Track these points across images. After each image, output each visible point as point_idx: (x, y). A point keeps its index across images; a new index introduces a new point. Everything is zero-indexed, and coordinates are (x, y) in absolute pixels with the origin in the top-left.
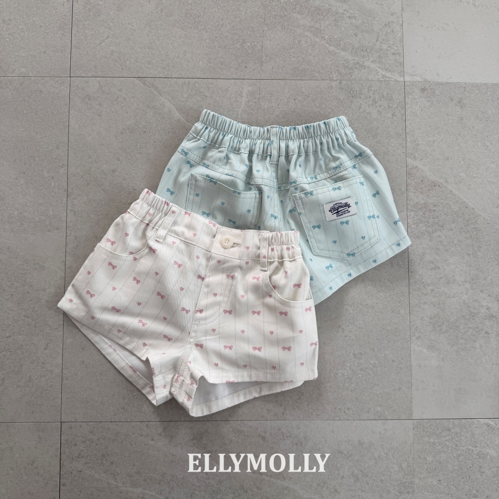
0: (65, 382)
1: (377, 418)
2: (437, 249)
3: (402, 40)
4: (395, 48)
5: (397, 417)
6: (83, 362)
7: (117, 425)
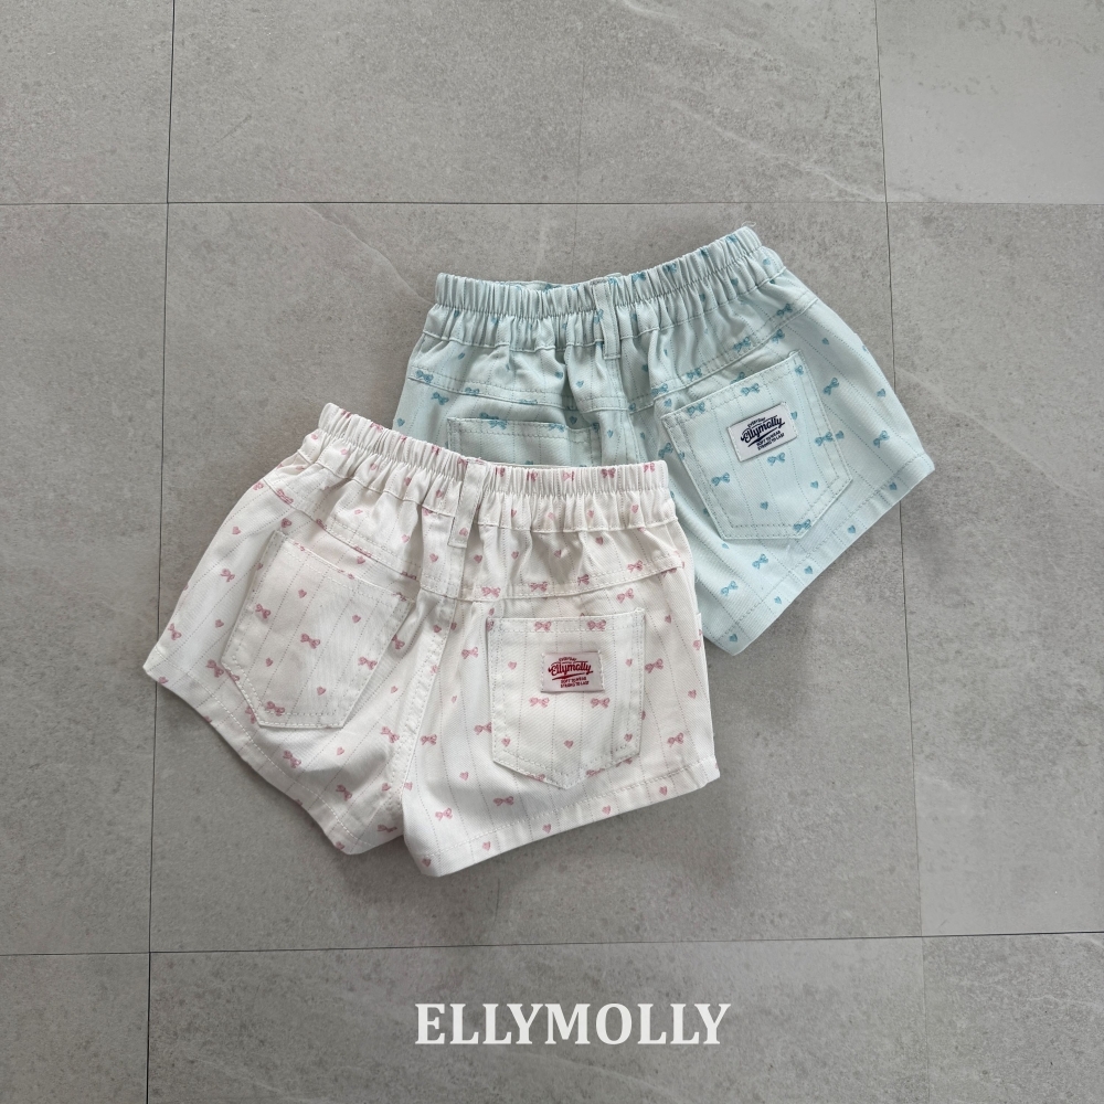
0: (158, 863)
1: (844, 936)
2: (966, 562)
3: (879, 115)
4: (865, 132)
5: (889, 931)
6: (198, 819)
7: (273, 958)
